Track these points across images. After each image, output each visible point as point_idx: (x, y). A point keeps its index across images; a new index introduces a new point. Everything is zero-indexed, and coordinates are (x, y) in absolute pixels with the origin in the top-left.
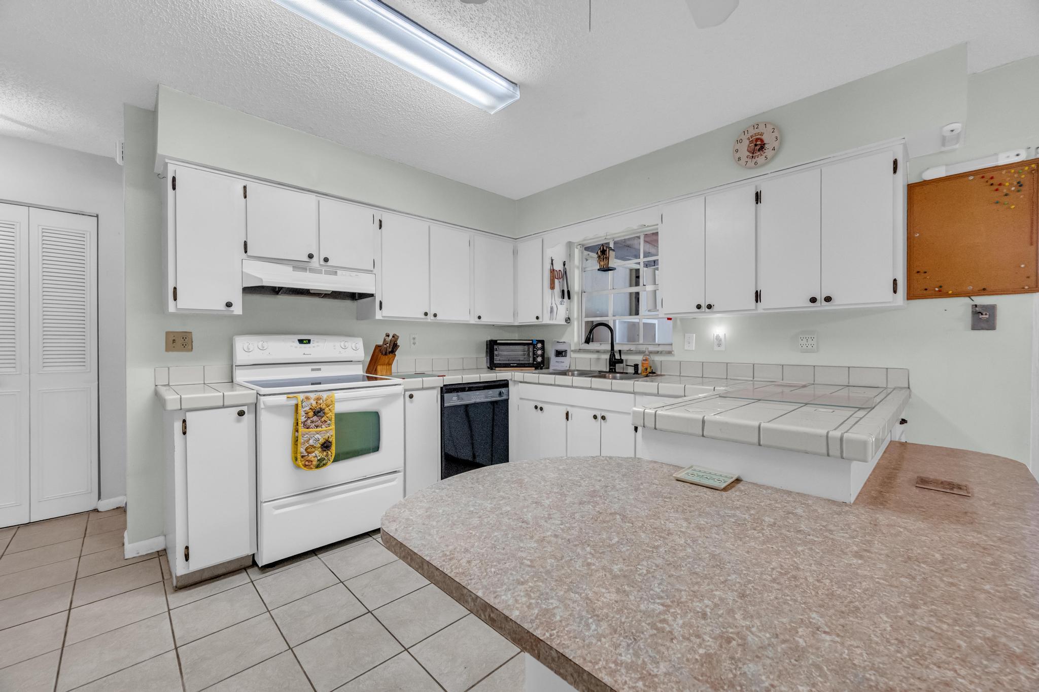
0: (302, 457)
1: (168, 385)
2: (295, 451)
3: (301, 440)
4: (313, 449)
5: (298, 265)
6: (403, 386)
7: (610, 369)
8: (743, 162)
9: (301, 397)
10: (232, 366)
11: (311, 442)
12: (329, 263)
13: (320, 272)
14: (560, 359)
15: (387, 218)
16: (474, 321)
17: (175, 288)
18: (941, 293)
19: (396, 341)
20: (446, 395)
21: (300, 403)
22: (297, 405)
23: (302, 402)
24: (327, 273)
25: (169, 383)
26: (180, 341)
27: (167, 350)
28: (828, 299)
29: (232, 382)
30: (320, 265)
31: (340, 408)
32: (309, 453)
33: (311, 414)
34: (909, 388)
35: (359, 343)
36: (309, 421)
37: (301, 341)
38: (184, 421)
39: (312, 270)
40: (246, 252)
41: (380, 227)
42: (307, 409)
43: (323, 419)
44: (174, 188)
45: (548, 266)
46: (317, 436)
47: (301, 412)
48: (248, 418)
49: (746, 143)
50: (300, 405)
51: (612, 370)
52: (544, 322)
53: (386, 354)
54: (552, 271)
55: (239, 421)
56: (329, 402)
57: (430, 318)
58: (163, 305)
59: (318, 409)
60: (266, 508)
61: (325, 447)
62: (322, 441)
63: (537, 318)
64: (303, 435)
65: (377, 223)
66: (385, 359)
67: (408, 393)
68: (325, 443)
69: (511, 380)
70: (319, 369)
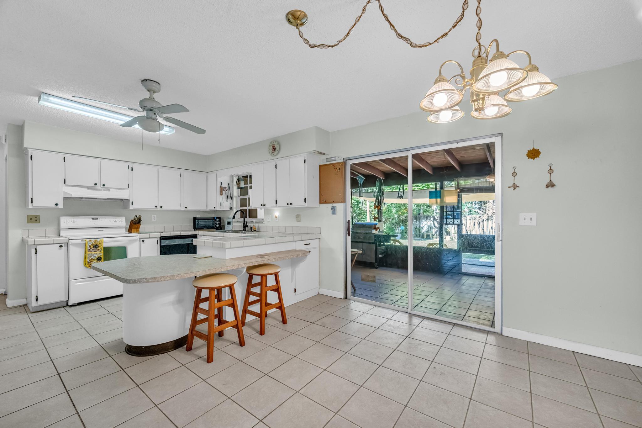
0: (88, 263)
1: (28, 237)
2: (85, 261)
3: (87, 256)
4: (93, 260)
5: (89, 188)
6: (138, 237)
7: (243, 229)
8: (270, 154)
9: (87, 240)
10: (59, 229)
11: (92, 257)
12: (105, 186)
13: (101, 190)
14: (229, 225)
15: (135, 166)
16: (183, 209)
17: (32, 199)
18: (326, 203)
19: (140, 218)
20: (162, 241)
21: (87, 242)
22: (86, 243)
23: (88, 242)
24: (104, 190)
25: (29, 236)
26: (34, 219)
27: (28, 222)
28: (291, 204)
29: (59, 236)
30: (101, 187)
31: (106, 245)
32: (91, 261)
33: (92, 247)
34: (320, 234)
35: (123, 219)
36: (91, 249)
37: (93, 219)
38: (36, 249)
39: (97, 190)
40: (65, 183)
41: (132, 170)
42: (90, 245)
43: (98, 249)
44: (31, 159)
45: (219, 185)
46: (95, 255)
47: (88, 246)
48: (64, 248)
49: (271, 147)
50: (87, 243)
51: (244, 230)
52: (218, 209)
53: (135, 224)
54: (222, 188)
55: (60, 249)
56: (100, 242)
57: (159, 208)
58: (26, 205)
59: (95, 245)
60: (71, 283)
61: (99, 259)
62: (97, 257)
63: (214, 208)
64: (88, 255)
65: (130, 169)
66: (136, 226)
67: (141, 240)
68: (98, 258)
69: (198, 234)
70: (103, 230)
